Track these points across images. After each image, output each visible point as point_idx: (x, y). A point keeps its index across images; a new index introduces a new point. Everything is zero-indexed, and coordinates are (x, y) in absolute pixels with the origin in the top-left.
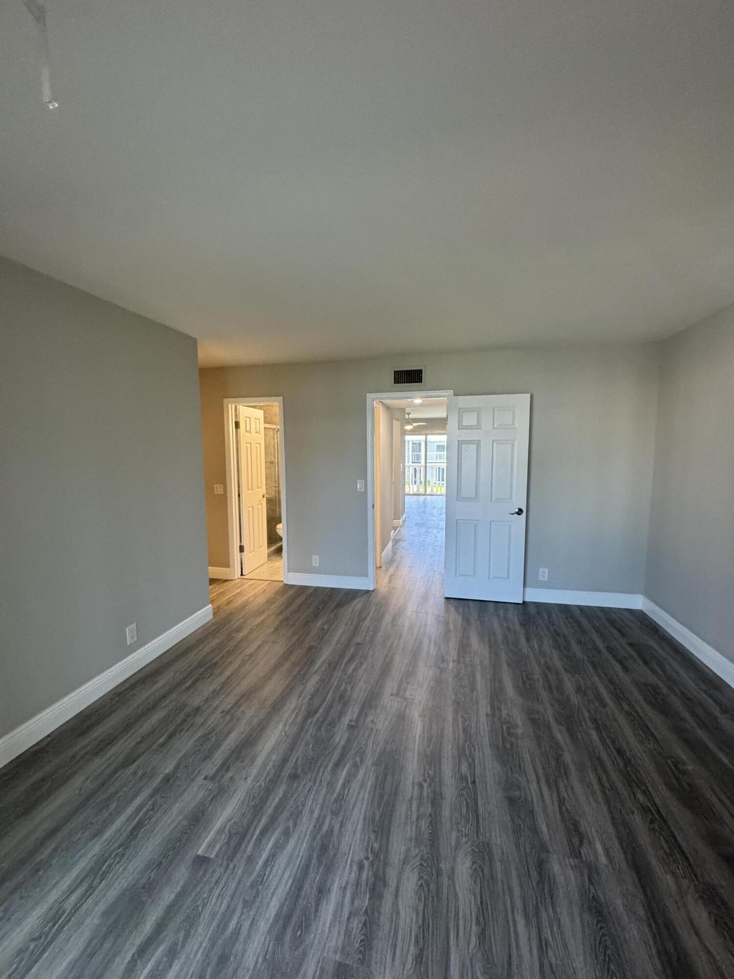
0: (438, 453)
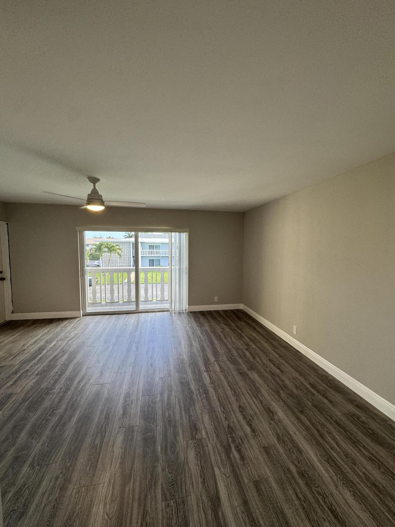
0: (150, 250)
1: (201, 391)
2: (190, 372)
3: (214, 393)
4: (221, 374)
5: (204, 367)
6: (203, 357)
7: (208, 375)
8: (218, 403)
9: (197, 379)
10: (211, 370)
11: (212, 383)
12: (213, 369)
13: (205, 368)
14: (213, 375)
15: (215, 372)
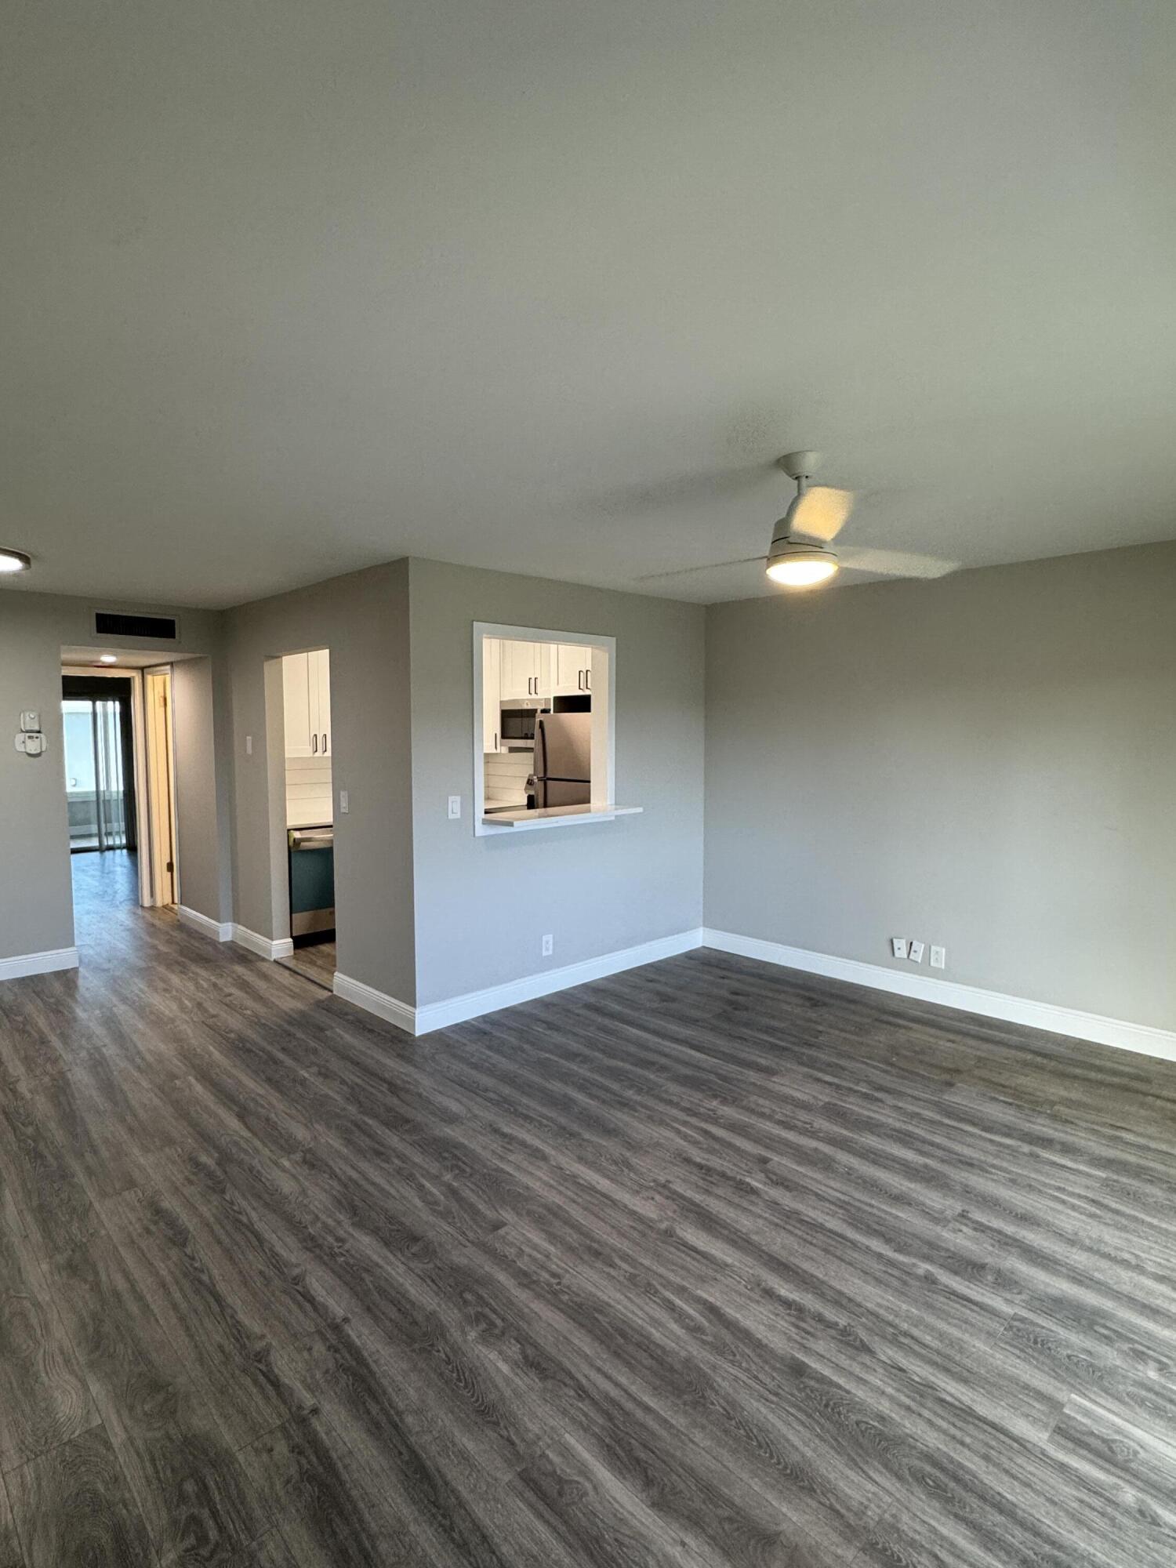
1: (330, 1239)
2: (412, 1291)
3: (279, 1249)
4: (263, 1336)
5: (358, 1342)
6: (399, 1414)
7: (326, 1308)
8: (260, 1226)
9: (365, 1275)
10: (317, 1338)
11: (297, 1280)
12: (310, 1349)
13: (353, 1335)
14: (301, 1317)
15: (295, 1336)
